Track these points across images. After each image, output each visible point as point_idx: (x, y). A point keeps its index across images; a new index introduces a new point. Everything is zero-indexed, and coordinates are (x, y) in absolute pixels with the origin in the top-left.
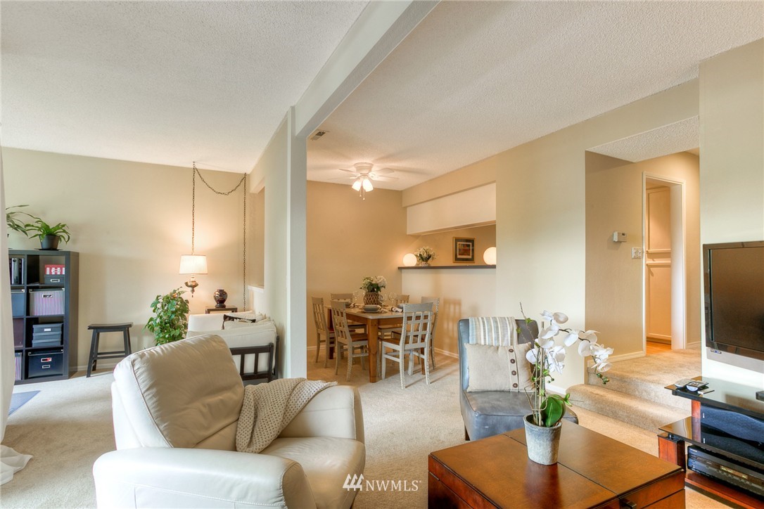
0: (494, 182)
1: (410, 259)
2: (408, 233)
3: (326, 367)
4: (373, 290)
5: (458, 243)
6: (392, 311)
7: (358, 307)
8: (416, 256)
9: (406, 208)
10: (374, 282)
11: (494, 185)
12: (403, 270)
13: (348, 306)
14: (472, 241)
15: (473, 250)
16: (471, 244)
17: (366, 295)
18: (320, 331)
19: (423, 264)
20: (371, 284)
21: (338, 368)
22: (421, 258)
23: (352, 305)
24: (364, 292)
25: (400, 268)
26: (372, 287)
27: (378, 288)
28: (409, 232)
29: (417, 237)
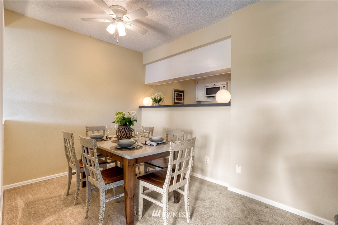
0: (230, 37)
1: (148, 101)
2: (146, 84)
3: (77, 204)
4: (125, 124)
5: (176, 93)
6: (146, 144)
7: (110, 139)
8: (153, 99)
9: (145, 65)
10: (126, 117)
11: (230, 40)
12: (142, 109)
13: (100, 139)
14: (183, 92)
15: (183, 98)
16: (182, 94)
17: (119, 129)
18: (72, 165)
19: (157, 104)
20: (124, 118)
21: (89, 205)
22: (155, 100)
23: (105, 138)
24: (116, 126)
25: (141, 107)
26: (124, 121)
27: (131, 122)
28: (147, 82)
29: (151, 86)
